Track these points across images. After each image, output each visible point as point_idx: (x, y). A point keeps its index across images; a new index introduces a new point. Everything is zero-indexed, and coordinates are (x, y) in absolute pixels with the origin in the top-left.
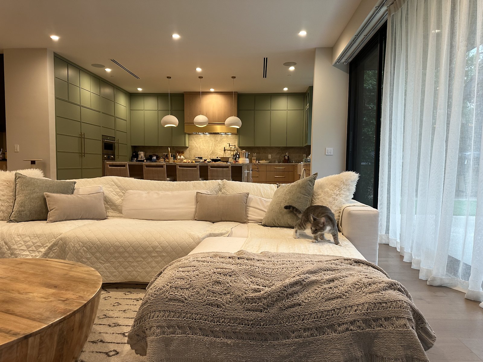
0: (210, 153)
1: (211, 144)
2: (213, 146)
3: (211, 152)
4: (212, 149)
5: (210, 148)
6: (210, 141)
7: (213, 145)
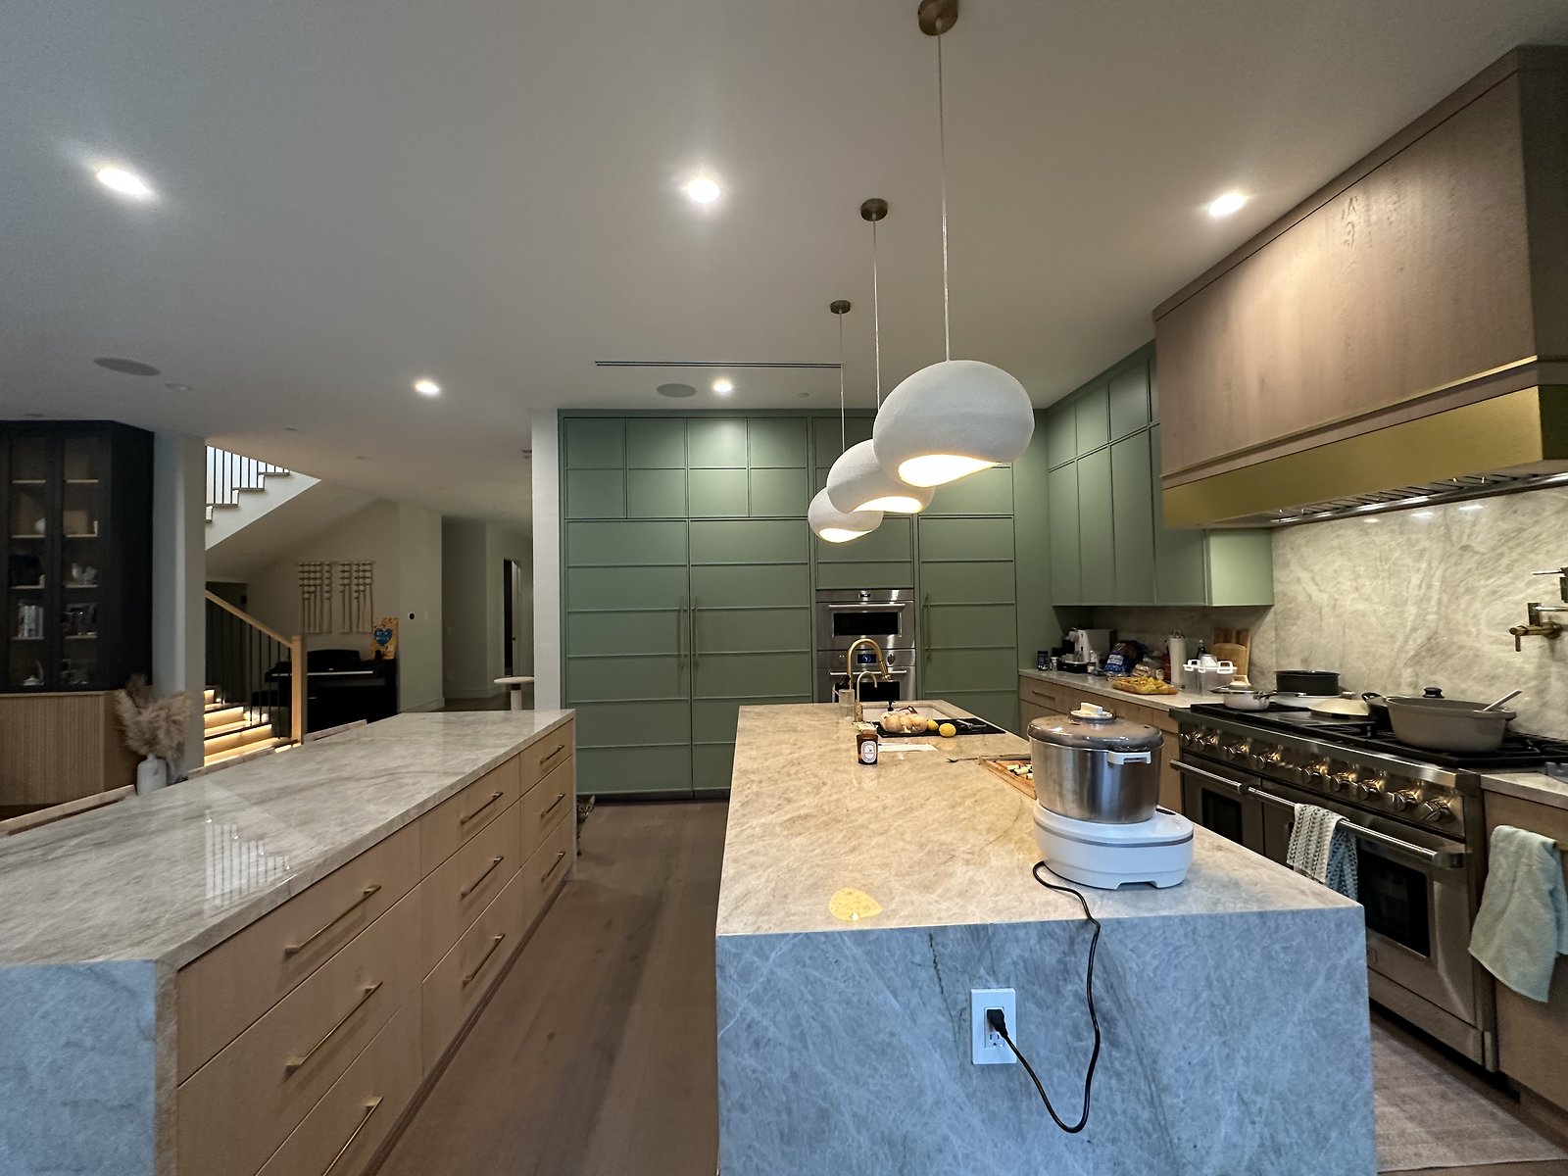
0: (1411, 648)
1: (1415, 580)
2: (1435, 596)
3: (1420, 637)
4: (1421, 616)
5: (1412, 610)
6: (1409, 561)
7: (1429, 587)
